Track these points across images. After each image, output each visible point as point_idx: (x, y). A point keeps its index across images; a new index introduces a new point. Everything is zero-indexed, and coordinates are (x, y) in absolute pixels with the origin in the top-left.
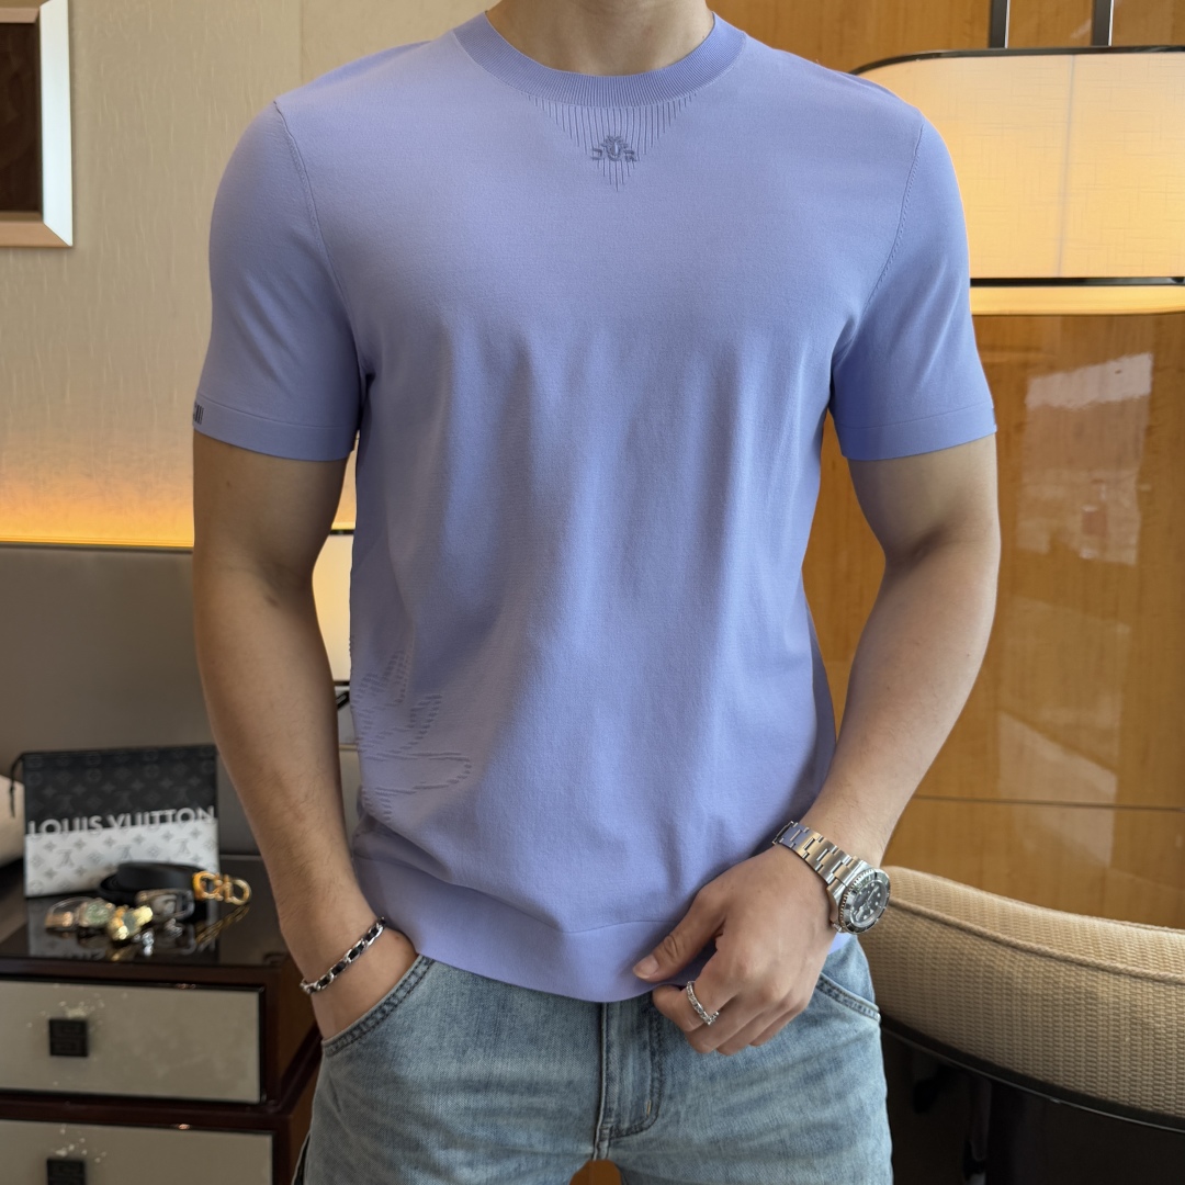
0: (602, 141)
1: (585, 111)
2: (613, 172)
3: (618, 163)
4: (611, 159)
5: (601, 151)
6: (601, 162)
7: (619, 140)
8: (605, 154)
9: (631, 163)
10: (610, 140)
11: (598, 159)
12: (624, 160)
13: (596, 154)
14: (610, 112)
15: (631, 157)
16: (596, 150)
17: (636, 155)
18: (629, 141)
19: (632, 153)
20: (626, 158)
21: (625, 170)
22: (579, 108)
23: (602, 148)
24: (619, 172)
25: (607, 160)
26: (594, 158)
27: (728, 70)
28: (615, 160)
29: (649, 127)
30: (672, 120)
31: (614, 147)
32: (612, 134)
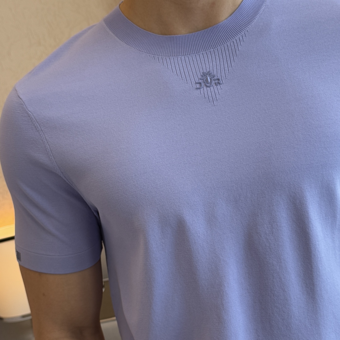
0: (200, 77)
1: (187, 59)
2: (210, 94)
3: (212, 88)
4: (207, 86)
5: (200, 83)
6: (202, 89)
7: (209, 73)
8: (203, 84)
9: (219, 87)
10: (204, 75)
11: (200, 88)
12: (214, 85)
13: (198, 86)
14: (201, 56)
15: (218, 82)
16: (198, 83)
17: (220, 79)
18: (215, 73)
19: (218, 80)
20: (215, 83)
21: (216, 91)
22: (183, 57)
23: (201, 81)
24: (213, 93)
25: (205, 88)
26: (197, 89)
27: (263, 8)
28: (209, 87)
29: (225, 60)
30: (237, 52)
31: (207, 79)
32: (205, 71)
